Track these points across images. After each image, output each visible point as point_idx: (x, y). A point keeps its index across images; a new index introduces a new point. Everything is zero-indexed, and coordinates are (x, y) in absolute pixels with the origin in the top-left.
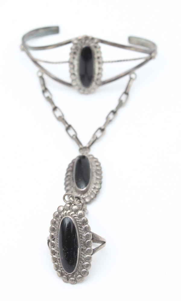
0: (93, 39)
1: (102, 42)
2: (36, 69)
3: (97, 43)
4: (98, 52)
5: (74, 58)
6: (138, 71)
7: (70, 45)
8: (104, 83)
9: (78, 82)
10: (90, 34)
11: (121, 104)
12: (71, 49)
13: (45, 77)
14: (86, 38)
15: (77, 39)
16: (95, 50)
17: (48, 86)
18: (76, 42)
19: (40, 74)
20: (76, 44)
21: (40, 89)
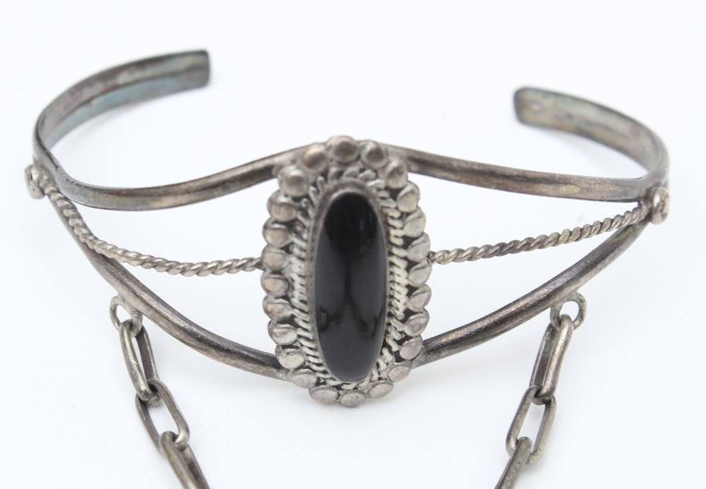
0: (378, 153)
1: (426, 164)
2: (107, 290)
3: (397, 172)
4: (404, 216)
5: (287, 249)
7: (270, 187)
8: (435, 349)
9: (311, 352)
10: (366, 132)
12: (272, 202)
14: (347, 150)
15: (298, 156)
17: (167, 376)
18: (293, 171)
19: (124, 315)
20: (296, 181)
21: (126, 393)
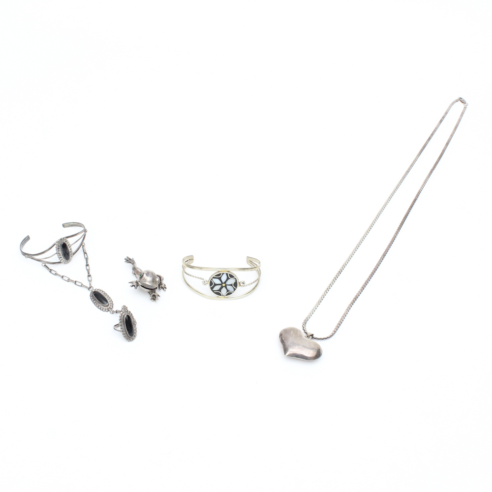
0: (64, 238)
1: (67, 237)
2: (41, 263)
3: (66, 239)
4: (68, 243)
6: (84, 242)
7: (55, 246)
8: (74, 254)
9: (63, 259)
10: (62, 237)
11: (87, 259)
13: (47, 265)
14: (61, 239)
16: (66, 243)
18: (57, 243)
19: (43, 265)
21: (48, 272)
